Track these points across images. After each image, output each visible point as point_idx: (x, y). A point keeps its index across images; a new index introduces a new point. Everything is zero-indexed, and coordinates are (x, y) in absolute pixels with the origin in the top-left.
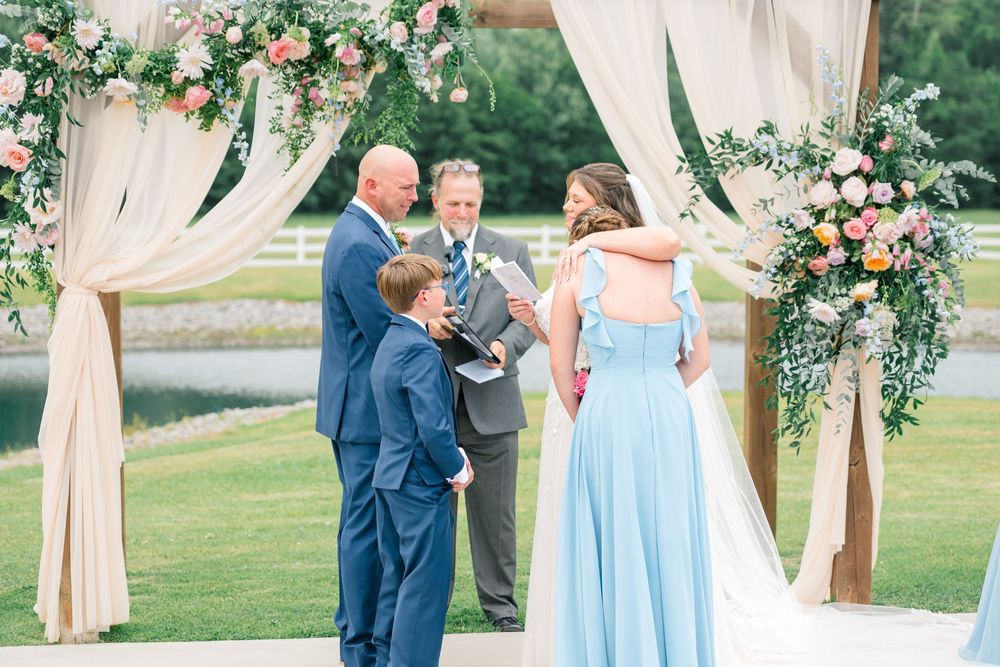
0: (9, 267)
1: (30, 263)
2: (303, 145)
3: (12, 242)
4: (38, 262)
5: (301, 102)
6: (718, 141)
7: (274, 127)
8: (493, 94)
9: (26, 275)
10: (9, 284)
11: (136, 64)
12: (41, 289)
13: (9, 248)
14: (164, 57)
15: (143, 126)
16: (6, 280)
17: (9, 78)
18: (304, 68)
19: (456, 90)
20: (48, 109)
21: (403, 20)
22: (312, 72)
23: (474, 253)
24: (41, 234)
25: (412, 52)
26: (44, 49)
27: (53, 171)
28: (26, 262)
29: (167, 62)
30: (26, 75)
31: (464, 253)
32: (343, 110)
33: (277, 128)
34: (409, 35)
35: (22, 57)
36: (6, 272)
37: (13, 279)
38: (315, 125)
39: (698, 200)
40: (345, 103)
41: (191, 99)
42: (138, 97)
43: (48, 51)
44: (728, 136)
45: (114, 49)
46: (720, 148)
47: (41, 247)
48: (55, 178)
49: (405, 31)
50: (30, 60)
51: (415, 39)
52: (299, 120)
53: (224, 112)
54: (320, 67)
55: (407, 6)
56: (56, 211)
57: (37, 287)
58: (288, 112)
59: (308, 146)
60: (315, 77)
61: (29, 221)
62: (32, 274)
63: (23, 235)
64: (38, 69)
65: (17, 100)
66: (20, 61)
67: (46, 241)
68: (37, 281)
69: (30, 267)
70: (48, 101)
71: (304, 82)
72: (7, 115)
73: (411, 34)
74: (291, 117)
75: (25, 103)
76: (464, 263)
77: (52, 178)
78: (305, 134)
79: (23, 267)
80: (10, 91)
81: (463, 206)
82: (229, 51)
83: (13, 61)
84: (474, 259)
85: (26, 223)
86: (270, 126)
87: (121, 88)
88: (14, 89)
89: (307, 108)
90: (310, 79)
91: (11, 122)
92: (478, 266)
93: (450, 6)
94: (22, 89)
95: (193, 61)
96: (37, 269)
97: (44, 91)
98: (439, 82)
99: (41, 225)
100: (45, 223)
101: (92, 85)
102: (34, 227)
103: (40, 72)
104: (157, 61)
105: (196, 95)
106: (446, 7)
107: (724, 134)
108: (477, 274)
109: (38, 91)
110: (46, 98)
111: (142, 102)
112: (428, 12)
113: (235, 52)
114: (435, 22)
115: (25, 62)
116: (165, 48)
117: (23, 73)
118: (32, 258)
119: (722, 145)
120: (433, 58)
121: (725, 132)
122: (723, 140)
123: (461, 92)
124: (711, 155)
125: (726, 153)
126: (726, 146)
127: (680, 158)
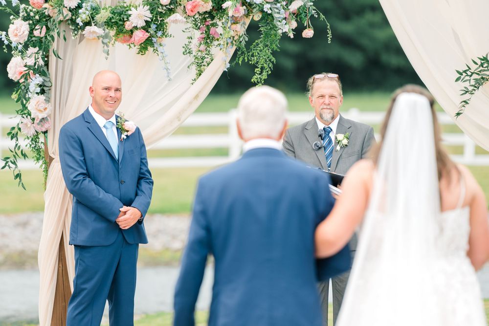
0: (17, 145)
1: (31, 143)
2: (205, 63)
3: (20, 129)
4: (36, 142)
5: (204, 35)
6: (479, 62)
7: (186, 51)
8: (330, 32)
9: (28, 150)
10: (16, 156)
11: (103, 15)
12: (38, 159)
13: (17, 133)
14: (118, 11)
15: (107, 56)
16: (14, 154)
17: (18, 25)
18: (207, 16)
19: (306, 30)
20: (43, 45)
22: (213, 18)
23: (337, 134)
24: (38, 124)
25: (277, 8)
26: (43, 7)
27: (46, 84)
28: (28, 141)
29: (120, 14)
30: (29, 24)
31: (330, 135)
32: (232, 42)
33: (188, 51)
35: (27, 12)
36: (15, 148)
37: (19, 153)
38: (214, 50)
39: (467, 103)
40: (234, 37)
41: (137, 39)
42: (103, 37)
43: (46, 8)
44: (485, 59)
45: (89, 8)
46: (481, 67)
47: (37, 132)
48: (48, 88)
50: (32, 14)
52: (203, 47)
53: (156, 45)
54: (217, 15)
56: (48, 110)
57: (35, 158)
58: (195, 41)
59: (208, 65)
60: (214, 21)
61: (30, 115)
62: (32, 150)
63: (26, 124)
64: (37, 20)
65: (23, 39)
66: (26, 15)
67: (41, 129)
68: (35, 155)
69: (31, 145)
70: (43, 40)
71: (207, 24)
72: (17, 47)
74: (198, 44)
75: (28, 40)
76: (330, 141)
77: (45, 88)
78: (206, 56)
79: (26, 146)
80: (19, 34)
81: (327, 97)
82: (160, 7)
83: (21, 15)
84: (336, 138)
85: (29, 117)
86: (184, 50)
87: (94, 32)
88: (21, 33)
89: (208, 39)
90: (211, 22)
91: (19, 52)
92: (338, 142)
94: (27, 33)
95: (139, 16)
96: (35, 147)
97: (41, 32)
98: (294, 24)
99: (38, 118)
100: (40, 117)
101: (75, 30)
102: (33, 119)
103: (38, 21)
104: (113, 13)
105: (140, 36)
107: (482, 58)
108: (338, 148)
109: (36, 33)
110: (42, 38)
111: (106, 41)
113: (164, 8)
115: (29, 15)
116: (118, 4)
117: (27, 22)
118: (32, 140)
119: (482, 65)
120: (291, 10)
121: (483, 57)
122: (482, 62)
123: (309, 32)
124: (475, 72)
125: (484, 70)
126: (484, 66)
127: (458, 72)
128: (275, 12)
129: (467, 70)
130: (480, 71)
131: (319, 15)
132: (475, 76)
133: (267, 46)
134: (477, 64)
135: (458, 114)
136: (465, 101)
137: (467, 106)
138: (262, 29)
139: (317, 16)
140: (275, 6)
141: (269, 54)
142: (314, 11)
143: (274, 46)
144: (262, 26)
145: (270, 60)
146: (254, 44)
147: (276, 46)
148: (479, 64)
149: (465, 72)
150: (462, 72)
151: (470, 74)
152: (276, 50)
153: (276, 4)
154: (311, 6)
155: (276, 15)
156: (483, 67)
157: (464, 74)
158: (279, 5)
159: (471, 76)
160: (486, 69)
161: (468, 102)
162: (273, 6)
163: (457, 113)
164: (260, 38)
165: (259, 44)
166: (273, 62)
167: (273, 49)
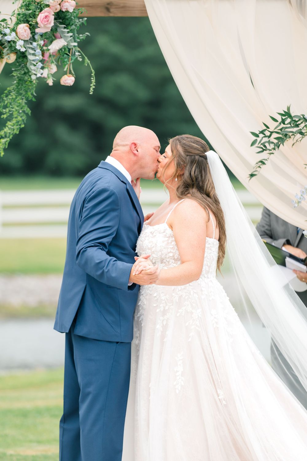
6: (279, 118)
8: (93, 81)
19: (66, 76)
21: (28, 22)
25: (32, 49)
34: (31, 33)
39: (264, 163)
44: (287, 114)
46: (282, 124)
49: (29, 31)
51: (37, 37)
55: (31, 11)
73: (33, 33)
93: (64, 10)
98: (54, 69)
106: (61, 11)
112: (46, 17)
114: (52, 24)
119: (283, 122)
120: (51, 51)
121: (285, 112)
122: (284, 118)
123: (69, 78)
124: (275, 130)
125: (287, 128)
126: (286, 123)
127: (253, 134)
128: (30, 54)
129: (265, 130)
130: (281, 130)
131: (83, 58)
132: (275, 135)
133: (21, 94)
134: (276, 121)
135: (252, 175)
136: (261, 162)
137: (263, 167)
138: (14, 74)
139: (81, 60)
140: (31, 46)
141: (24, 104)
142: (77, 54)
143: (29, 93)
144: (15, 71)
145: (24, 112)
146: (6, 92)
147: (32, 94)
148: (280, 120)
149: (262, 132)
150: (257, 133)
151: (268, 133)
152: (31, 100)
153: (31, 44)
154: (74, 46)
155: (30, 57)
156: (284, 124)
157: (261, 136)
158: (35, 44)
159: (269, 137)
160: (289, 126)
161: (266, 162)
162: (28, 46)
163: (250, 173)
164: (13, 85)
165: (11, 92)
166: (27, 114)
167: (28, 97)
